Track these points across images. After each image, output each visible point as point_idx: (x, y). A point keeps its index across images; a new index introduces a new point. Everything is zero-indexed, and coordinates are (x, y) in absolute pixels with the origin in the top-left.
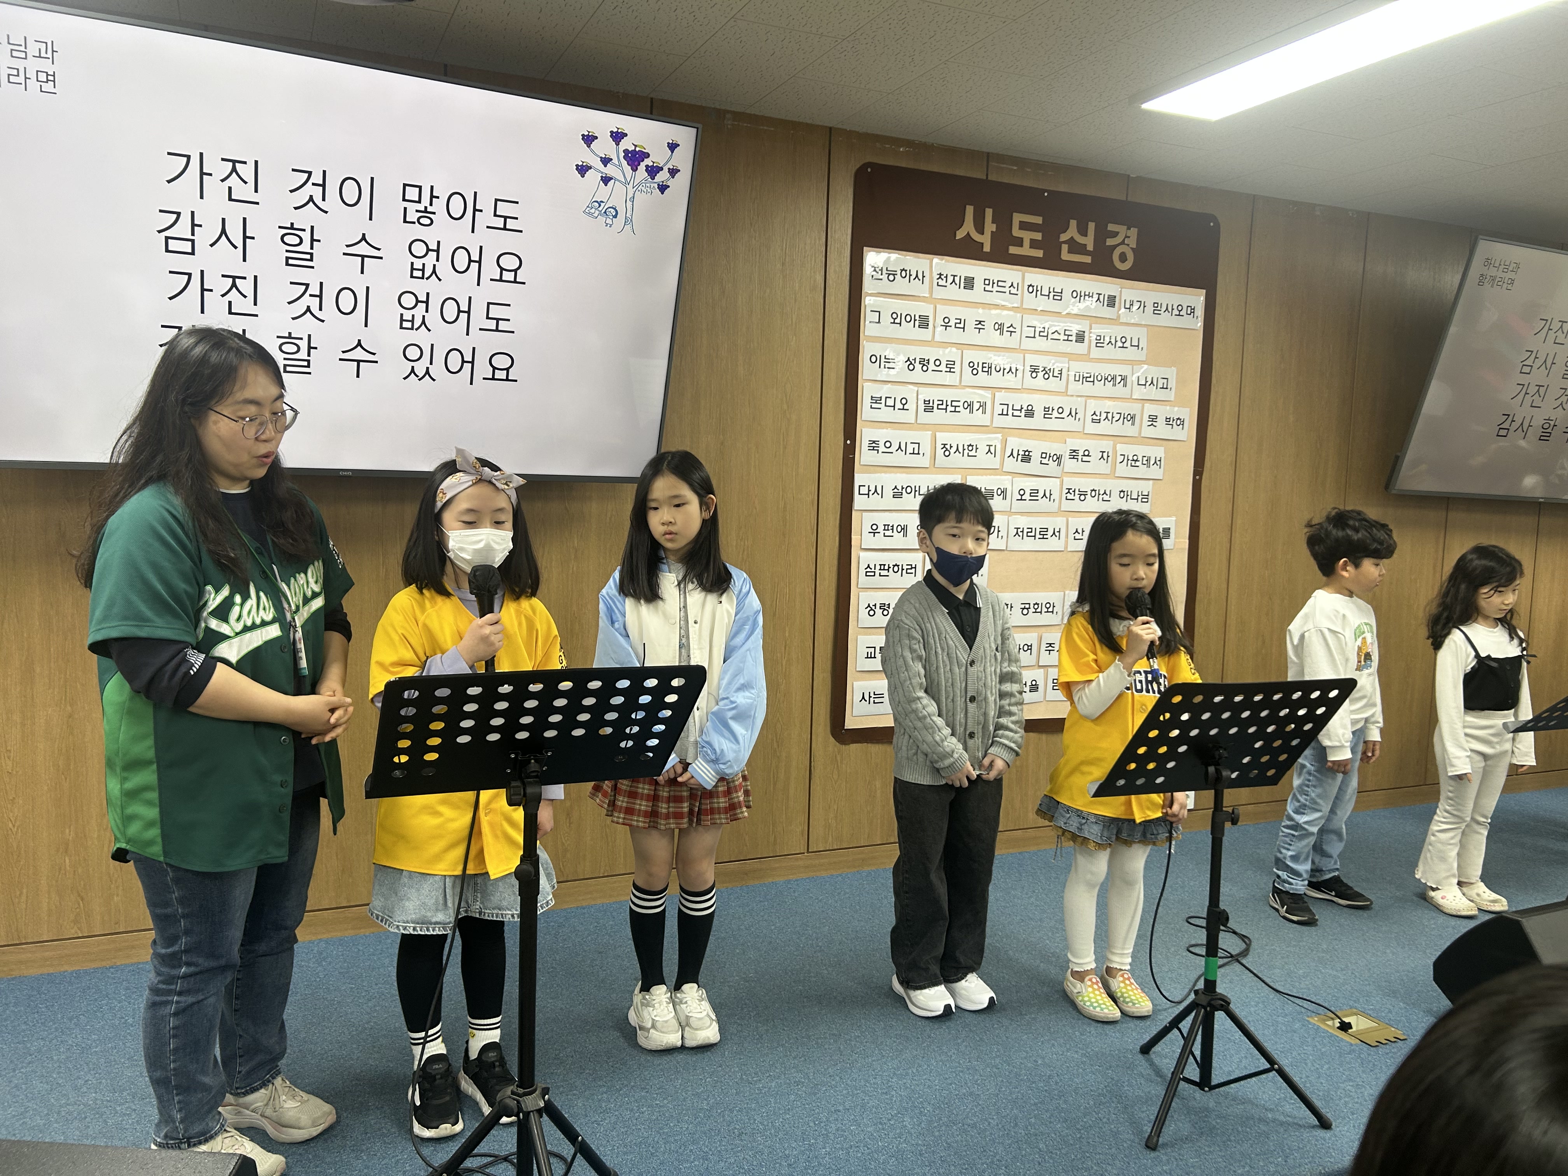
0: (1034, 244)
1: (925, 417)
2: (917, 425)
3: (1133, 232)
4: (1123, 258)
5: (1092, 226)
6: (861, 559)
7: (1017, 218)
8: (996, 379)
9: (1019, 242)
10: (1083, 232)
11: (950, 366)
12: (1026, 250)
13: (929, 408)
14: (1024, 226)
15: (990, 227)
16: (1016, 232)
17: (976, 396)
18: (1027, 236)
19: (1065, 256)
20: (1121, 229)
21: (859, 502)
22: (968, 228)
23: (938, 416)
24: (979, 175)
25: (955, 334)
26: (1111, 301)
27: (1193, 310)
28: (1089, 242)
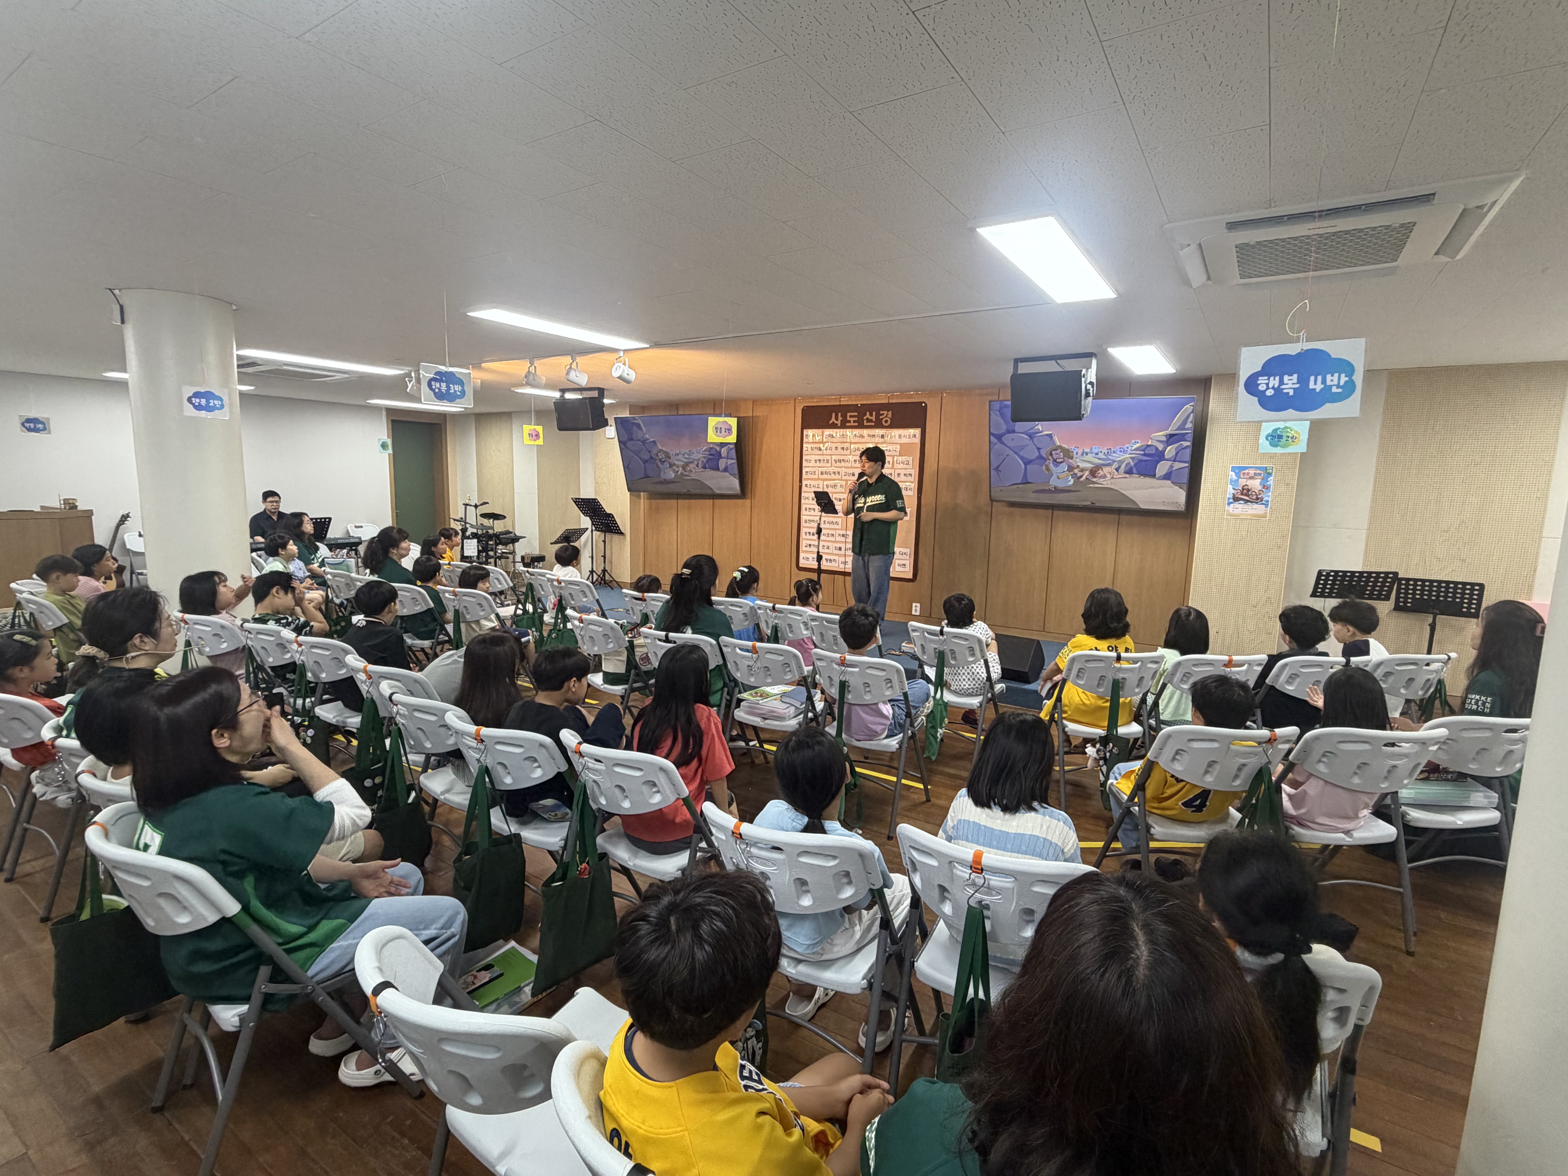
0: (854, 422)
1: (821, 477)
2: (819, 479)
3: (890, 413)
4: (886, 422)
5: (874, 413)
6: (803, 518)
7: (849, 414)
8: (843, 464)
9: (850, 422)
10: (871, 415)
11: (828, 461)
12: (852, 424)
13: (822, 473)
14: (851, 416)
15: (840, 418)
16: (848, 419)
17: (836, 470)
18: (852, 419)
19: (865, 423)
20: (886, 412)
21: (803, 501)
22: (833, 419)
23: (825, 476)
24: (838, 403)
25: (829, 452)
26: (883, 436)
27: (915, 436)
28: (873, 418)
